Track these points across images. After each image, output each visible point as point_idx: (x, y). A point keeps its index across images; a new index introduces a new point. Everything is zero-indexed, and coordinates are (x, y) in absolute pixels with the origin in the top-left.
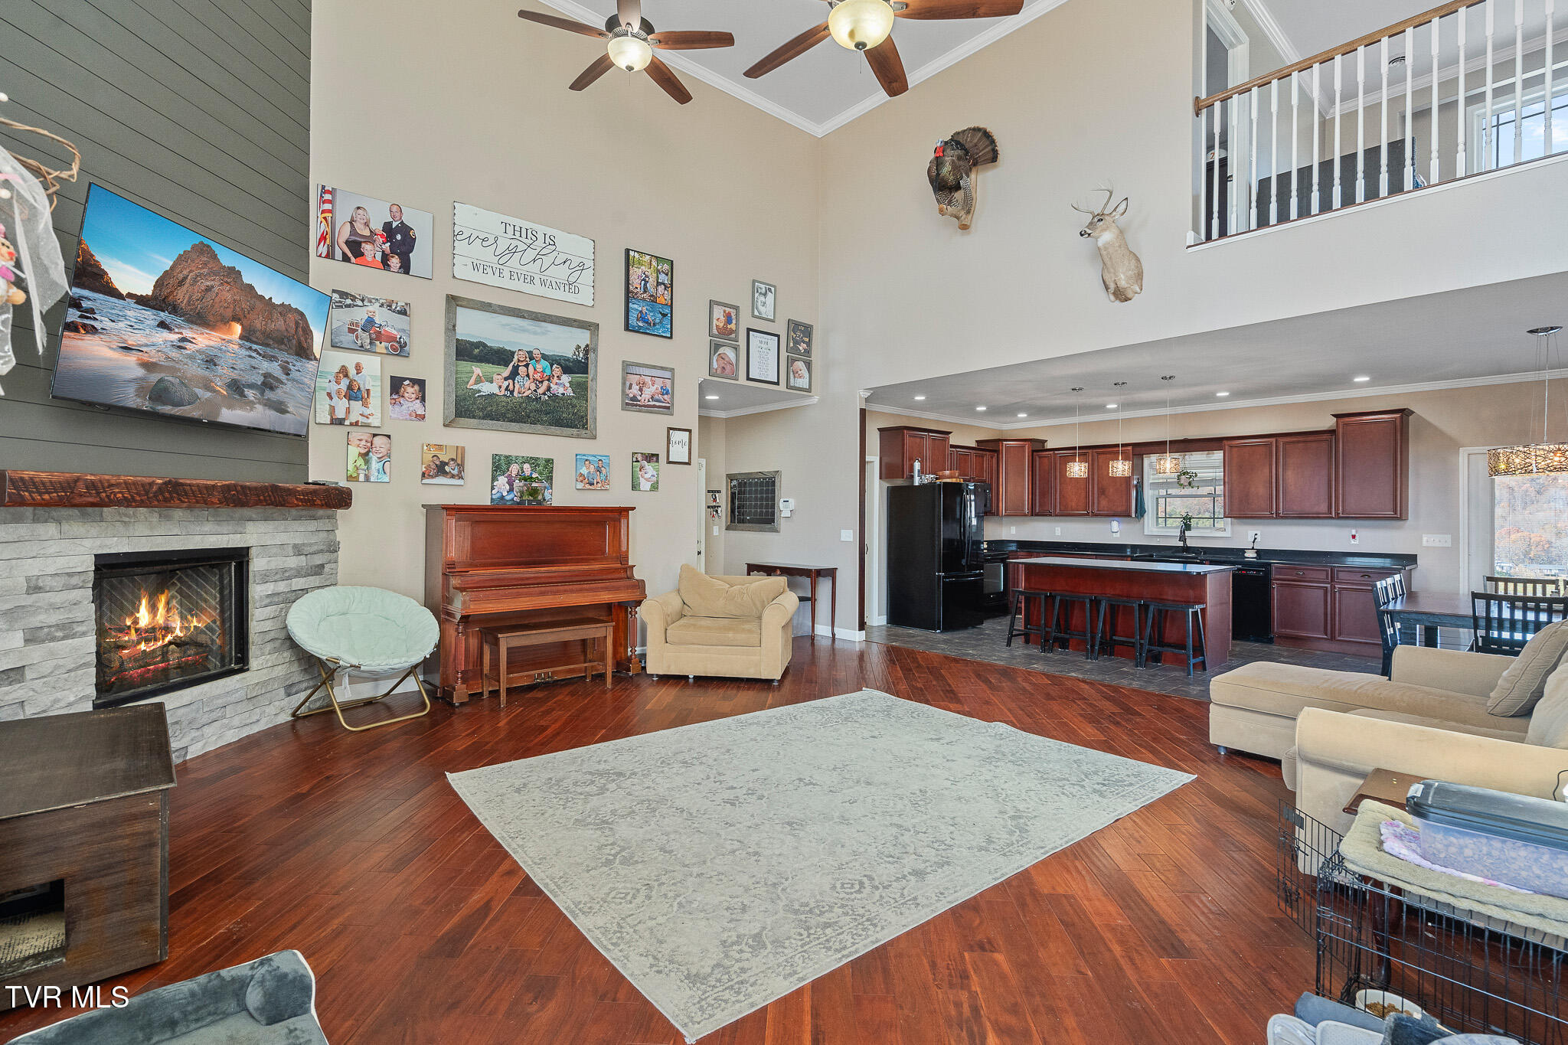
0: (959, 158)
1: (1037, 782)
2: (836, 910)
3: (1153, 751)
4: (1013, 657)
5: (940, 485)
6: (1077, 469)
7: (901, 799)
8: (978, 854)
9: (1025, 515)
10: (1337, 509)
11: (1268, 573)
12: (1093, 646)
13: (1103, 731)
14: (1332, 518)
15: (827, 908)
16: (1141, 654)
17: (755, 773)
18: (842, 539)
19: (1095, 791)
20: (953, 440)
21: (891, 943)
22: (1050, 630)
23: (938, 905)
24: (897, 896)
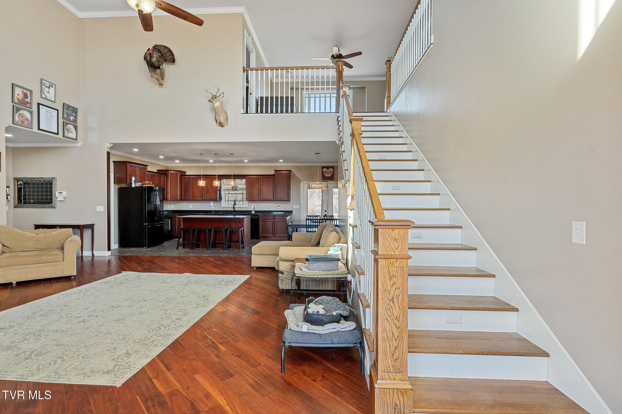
0: (160, 57)
1: (206, 287)
2: (154, 336)
3: (236, 272)
4: (181, 253)
5: (145, 187)
6: (202, 183)
7: (161, 302)
8: (196, 309)
9: (178, 200)
10: (275, 198)
11: (258, 218)
12: (209, 246)
13: (220, 269)
14: (274, 201)
15: (150, 337)
16: (225, 246)
17: (87, 310)
18: (97, 210)
19: (224, 285)
20: (149, 169)
21: (179, 338)
22: (193, 242)
23: (190, 324)
24: (175, 326)
